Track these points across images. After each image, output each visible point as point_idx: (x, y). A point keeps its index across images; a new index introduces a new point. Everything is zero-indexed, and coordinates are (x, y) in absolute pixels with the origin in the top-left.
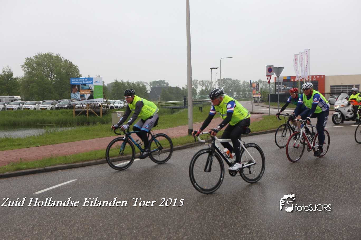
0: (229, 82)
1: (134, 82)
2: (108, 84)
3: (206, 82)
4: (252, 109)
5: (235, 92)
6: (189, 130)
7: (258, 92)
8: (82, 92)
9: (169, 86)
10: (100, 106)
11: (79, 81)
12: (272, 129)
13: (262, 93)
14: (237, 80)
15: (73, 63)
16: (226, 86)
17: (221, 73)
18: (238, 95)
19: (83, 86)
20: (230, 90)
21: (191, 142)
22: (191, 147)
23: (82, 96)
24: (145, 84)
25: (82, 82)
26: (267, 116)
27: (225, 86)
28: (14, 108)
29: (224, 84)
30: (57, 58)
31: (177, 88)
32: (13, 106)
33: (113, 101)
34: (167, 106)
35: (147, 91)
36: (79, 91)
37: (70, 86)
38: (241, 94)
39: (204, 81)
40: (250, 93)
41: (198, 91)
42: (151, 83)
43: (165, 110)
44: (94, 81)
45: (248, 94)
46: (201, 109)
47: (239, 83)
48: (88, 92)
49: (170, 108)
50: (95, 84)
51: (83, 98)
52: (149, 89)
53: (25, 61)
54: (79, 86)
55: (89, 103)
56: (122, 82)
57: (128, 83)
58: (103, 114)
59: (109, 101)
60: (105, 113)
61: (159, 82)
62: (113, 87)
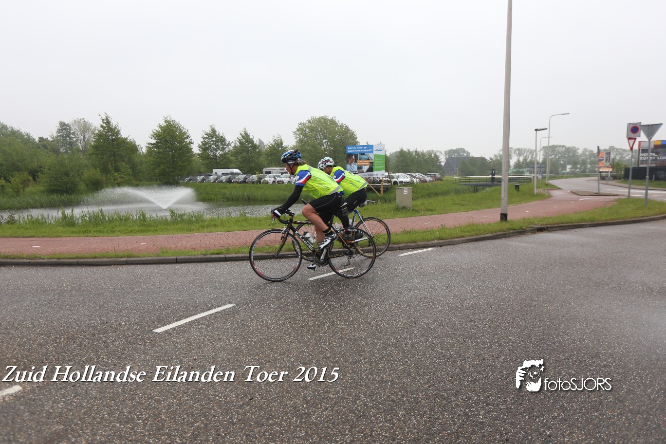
0: (561, 149)
1: (423, 151)
2: (391, 154)
3: (525, 150)
4: (599, 189)
5: (569, 164)
6: (502, 214)
7: (608, 164)
8: (360, 163)
9: (471, 156)
10: (380, 181)
11: (357, 149)
12: (634, 218)
13: (615, 165)
14: (573, 147)
15: (350, 128)
16: (556, 155)
17: (549, 137)
18: (573, 170)
19: (361, 156)
20: (562, 162)
21: (504, 231)
22: (504, 237)
23: (360, 168)
24: (438, 154)
25: (359, 151)
26: (624, 199)
27: (553, 156)
28: (285, 181)
29: (552, 153)
30: (333, 122)
31: (482, 159)
32: (283, 179)
33: (397, 174)
34: (467, 183)
35: (440, 162)
36: (356, 161)
37: (345, 157)
38: (578, 168)
39: (522, 149)
40: (593, 167)
41: (513, 162)
42: (445, 152)
43: (465, 187)
44: (375, 149)
45: (591, 167)
46: (517, 187)
47: (575, 151)
48: (367, 162)
49: (471, 185)
50: (375, 153)
51: (361, 171)
52: (443, 160)
53: (297, 127)
54: (356, 156)
55: (368, 176)
56: (409, 150)
57: (416, 151)
58: (384, 191)
59: (392, 174)
60: (386, 189)
61: (457, 151)
62: (397, 157)
